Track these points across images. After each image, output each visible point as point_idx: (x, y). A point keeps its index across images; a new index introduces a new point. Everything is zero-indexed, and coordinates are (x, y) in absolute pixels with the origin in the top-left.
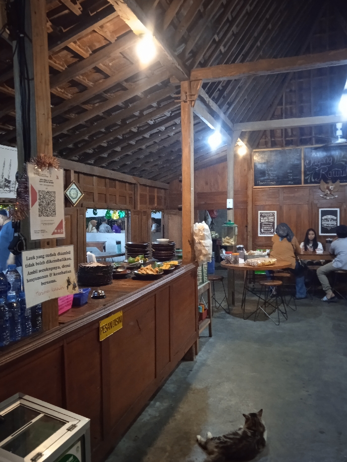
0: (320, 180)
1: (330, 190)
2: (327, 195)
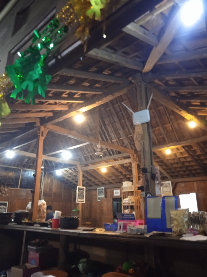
1: (5, 191)
2: (3, 194)
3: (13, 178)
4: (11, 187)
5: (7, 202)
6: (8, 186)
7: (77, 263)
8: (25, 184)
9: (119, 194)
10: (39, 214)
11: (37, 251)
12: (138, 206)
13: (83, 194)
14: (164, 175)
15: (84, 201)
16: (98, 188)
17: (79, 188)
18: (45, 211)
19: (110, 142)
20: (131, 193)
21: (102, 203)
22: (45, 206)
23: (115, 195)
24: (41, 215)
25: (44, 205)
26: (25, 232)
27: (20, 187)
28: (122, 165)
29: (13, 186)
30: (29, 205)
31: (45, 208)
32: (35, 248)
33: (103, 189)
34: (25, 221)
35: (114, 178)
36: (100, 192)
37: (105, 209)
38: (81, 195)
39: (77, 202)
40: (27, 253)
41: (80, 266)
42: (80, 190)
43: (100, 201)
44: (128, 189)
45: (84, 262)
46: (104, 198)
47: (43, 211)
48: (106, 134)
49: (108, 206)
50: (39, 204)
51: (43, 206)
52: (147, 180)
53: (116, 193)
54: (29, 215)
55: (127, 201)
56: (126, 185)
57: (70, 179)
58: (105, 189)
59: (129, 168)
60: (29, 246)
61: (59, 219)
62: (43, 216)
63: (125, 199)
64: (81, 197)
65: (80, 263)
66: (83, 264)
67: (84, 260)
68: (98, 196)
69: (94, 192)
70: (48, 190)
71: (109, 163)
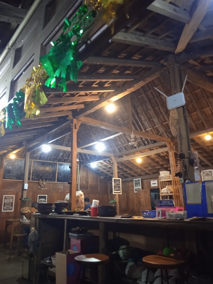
0: (40, 179)
1: (44, 185)
2: (42, 187)
3: (50, 171)
4: (49, 181)
5: (47, 195)
6: (46, 180)
7: (117, 250)
8: (61, 178)
9: (156, 185)
10: (77, 204)
11: (78, 238)
12: (177, 195)
13: (119, 185)
14: (205, 163)
15: (120, 193)
16: (134, 180)
17: (114, 180)
18: (83, 201)
19: (144, 131)
20: (170, 182)
21: (140, 195)
22: (83, 197)
23: (152, 185)
24: (79, 206)
25: (81, 195)
26: (66, 221)
27: (57, 181)
28: (158, 155)
29: (50, 180)
30: (68, 197)
31: (83, 198)
32: (76, 235)
33: (139, 180)
34: (65, 211)
35: (150, 168)
36: (137, 184)
37: (143, 200)
38: (117, 186)
39: (114, 193)
40: (69, 240)
41: (121, 252)
42: (116, 182)
43: (137, 192)
44: (165, 178)
45: (124, 249)
46: (141, 189)
47: (82, 202)
48: (140, 124)
49: (145, 197)
50: (77, 195)
51: (80, 197)
52: (185, 166)
53: (153, 184)
54: (68, 205)
55: (165, 191)
56: (164, 175)
57: (105, 171)
58: (141, 180)
59: (166, 158)
60: (70, 234)
61: (97, 208)
62: (82, 206)
63: (163, 189)
64: (117, 189)
65: (120, 250)
66: (123, 250)
67: (124, 247)
68: (135, 188)
69: (130, 184)
70: (84, 183)
71: (145, 153)
